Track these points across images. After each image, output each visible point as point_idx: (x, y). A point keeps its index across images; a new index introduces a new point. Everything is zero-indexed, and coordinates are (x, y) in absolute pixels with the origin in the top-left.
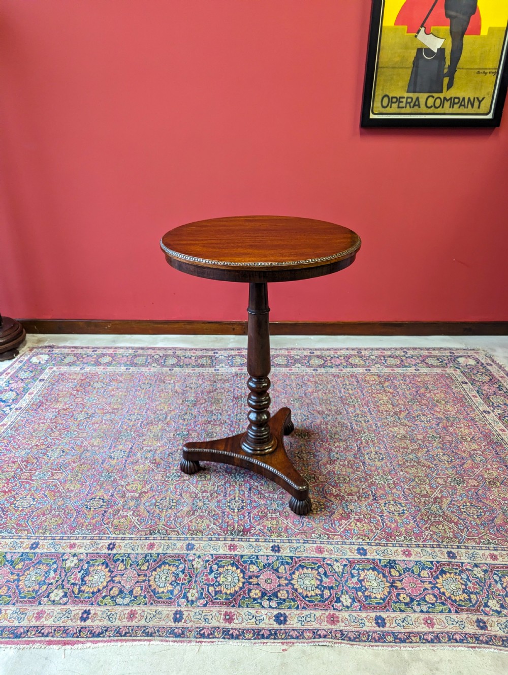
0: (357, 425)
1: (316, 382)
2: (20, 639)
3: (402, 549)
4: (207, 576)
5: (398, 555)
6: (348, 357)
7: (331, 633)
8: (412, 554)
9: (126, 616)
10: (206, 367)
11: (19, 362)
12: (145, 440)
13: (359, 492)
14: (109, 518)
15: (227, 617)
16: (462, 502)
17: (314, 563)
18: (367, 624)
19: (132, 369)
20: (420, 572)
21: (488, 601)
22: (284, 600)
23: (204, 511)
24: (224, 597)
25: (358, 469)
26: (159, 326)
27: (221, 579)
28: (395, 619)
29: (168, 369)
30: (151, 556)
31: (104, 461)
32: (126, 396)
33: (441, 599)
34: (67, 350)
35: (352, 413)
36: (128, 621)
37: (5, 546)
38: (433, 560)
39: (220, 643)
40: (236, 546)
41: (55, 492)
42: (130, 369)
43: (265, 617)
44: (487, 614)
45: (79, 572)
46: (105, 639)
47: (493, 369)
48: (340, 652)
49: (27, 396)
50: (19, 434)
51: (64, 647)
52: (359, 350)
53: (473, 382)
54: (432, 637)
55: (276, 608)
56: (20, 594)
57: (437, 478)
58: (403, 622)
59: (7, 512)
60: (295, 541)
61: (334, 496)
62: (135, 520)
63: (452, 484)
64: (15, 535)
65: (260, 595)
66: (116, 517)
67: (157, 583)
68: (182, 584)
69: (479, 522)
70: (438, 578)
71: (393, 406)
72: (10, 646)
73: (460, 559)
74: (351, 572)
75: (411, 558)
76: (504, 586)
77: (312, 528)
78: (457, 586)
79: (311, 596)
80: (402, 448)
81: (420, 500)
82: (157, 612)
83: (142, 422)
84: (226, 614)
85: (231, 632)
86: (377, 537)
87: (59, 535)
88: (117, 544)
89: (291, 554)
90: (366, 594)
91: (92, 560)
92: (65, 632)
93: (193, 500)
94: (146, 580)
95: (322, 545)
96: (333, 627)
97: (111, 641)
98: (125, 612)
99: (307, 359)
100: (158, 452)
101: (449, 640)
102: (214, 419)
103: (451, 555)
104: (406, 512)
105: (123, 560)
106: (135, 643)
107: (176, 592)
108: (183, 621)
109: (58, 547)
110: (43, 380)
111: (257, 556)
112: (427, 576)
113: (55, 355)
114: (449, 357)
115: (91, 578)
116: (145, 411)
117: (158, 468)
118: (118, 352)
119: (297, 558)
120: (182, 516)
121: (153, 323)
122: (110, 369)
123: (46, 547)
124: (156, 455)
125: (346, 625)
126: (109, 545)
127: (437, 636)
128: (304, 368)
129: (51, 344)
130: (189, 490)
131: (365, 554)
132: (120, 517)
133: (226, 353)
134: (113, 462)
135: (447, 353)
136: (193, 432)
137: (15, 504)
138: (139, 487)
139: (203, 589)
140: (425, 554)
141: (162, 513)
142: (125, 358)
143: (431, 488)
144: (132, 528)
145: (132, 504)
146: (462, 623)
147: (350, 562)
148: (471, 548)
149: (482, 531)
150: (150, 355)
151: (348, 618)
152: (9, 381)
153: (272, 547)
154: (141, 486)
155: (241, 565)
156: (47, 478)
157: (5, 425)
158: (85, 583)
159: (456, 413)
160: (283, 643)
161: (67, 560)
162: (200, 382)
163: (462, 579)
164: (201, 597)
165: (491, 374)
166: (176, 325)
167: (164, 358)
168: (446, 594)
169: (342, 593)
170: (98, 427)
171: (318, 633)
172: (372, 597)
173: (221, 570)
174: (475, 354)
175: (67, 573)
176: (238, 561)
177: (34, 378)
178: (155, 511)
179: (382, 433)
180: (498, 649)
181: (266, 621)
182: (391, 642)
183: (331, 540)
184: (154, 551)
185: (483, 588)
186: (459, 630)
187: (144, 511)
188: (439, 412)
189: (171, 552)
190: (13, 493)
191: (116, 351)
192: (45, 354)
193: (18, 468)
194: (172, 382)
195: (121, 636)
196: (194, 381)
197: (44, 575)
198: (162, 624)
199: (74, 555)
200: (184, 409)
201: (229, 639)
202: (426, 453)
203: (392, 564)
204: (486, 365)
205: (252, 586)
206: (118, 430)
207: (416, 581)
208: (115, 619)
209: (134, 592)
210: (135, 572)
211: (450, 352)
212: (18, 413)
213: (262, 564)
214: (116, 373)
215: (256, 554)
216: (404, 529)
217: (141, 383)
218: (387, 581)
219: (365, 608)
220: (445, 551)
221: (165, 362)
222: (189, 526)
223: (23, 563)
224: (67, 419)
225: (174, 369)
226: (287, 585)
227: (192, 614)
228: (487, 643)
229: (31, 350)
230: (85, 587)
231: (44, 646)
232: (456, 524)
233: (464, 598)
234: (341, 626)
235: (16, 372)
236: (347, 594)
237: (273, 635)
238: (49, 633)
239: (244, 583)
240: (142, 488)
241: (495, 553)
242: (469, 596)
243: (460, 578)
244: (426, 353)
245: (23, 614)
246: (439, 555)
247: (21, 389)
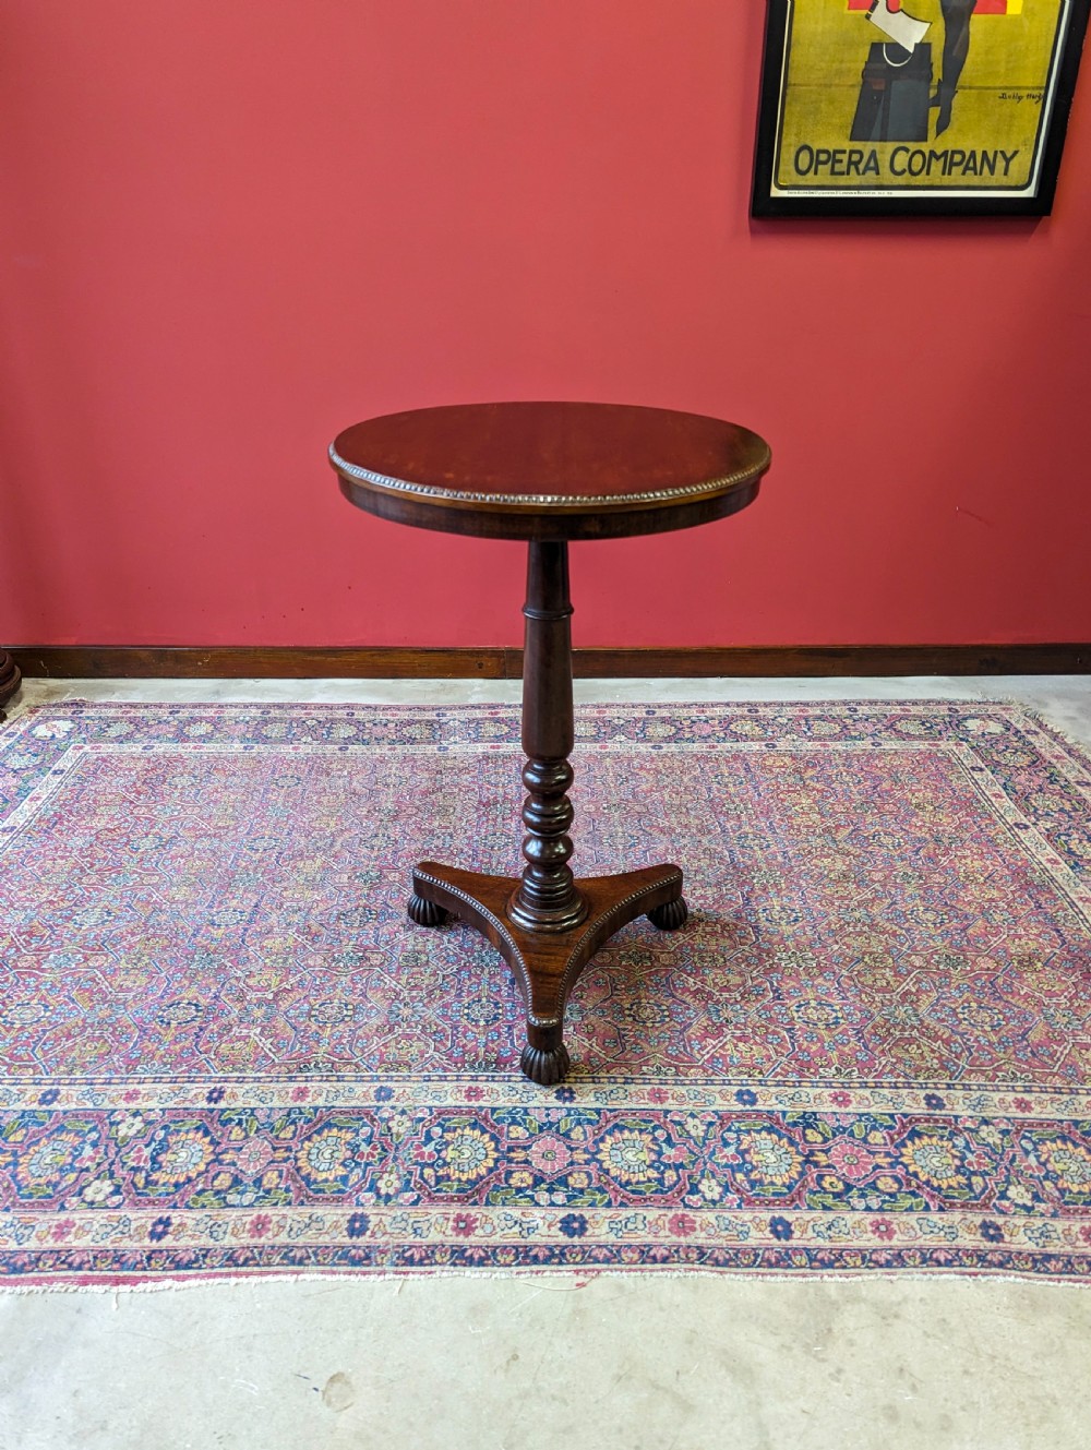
0: (743, 854)
1: (658, 772)
2: (22, 1275)
3: (832, 1090)
4: (419, 1147)
5: (823, 1103)
6: (727, 722)
7: (677, 1252)
8: (850, 1102)
9: (248, 1227)
10: (419, 743)
12: (286, 889)
13: (744, 984)
14: (209, 1042)
15: (462, 1225)
16: (960, 1001)
17: (645, 1121)
18: (753, 1233)
19: (258, 748)
20: (867, 1134)
21: (1007, 1189)
22: (582, 1191)
24: (456, 1187)
25: (744, 941)
26: (317, 658)
27: (449, 1154)
28: (812, 1223)
29: (336, 747)
30: (301, 1113)
31: (197, 930)
32: (244, 802)
33: (909, 1185)
34: (113, 710)
35: (734, 832)
36: (252, 1237)
38: (894, 1112)
39: (445, 1274)
40: (482, 1092)
41: (92, 993)
42: (252, 748)
43: (541, 1224)
44: (1003, 1213)
45: (147, 1146)
46: (201, 1272)
47: (1040, 742)
48: (696, 1287)
49: (25, 805)
50: (9, 880)
51: (115, 1290)
52: (753, 707)
53: (995, 767)
54: (889, 1257)
55: (563, 1206)
56: (19, 1189)
57: (910, 955)
58: (829, 1228)
60: (606, 1080)
61: (691, 993)
62: (266, 1044)
63: (941, 967)
64: (7, 1076)
65: (530, 1181)
66: (226, 1038)
67: (312, 1163)
69: (994, 1039)
70: (905, 1146)
71: (823, 816)
73: (953, 1109)
74: (723, 1136)
75: (850, 1109)
76: (1043, 1160)
77: (641, 1055)
78: (944, 1161)
79: (638, 1182)
81: (874, 998)
82: (313, 1218)
83: (280, 853)
84: (459, 1219)
85: (468, 1253)
86: (778, 1070)
87: (103, 1076)
88: (229, 1091)
89: (599, 1105)
90: (752, 1177)
91: (175, 1122)
92: (118, 1261)
93: (391, 1004)
94: (289, 1158)
95: (663, 1087)
96: (683, 1240)
97: (214, 1276)
98: (245, 1220)
99: (640, 725)
100: (314, 912)
101: (924, 1261)
102: (436, 847)
103: (934, 1102)
104: (843, 1021)
105: (240, 1120)
106: (266, 1279)
107: (353, 1179)
108: (369, 1233)
109: (100, 1098)
110: (62, 771)
111: (526, 1109)
112: (882, 1141)
113: (88, 721)
114: (947, 719)
115: (173, 1157)
116: (286, 830)
117: (314, 942)
118: (226, 715)
119: (611, 1111)
120: (367, 1036)
121: (305, 652)
122: (210, 748)
123: (75, 1100)
124: (311, 917)
125: (710, 1236)
126: (211, 1093)
127: (899, 1254)
128: (632, 743)
129: (78, 699)
130: (382, 984)
131: (754, 1102)
132: (234, 1039)
133: (463, 716)
134: (219, 933)
135: (944, 710)
136: (390, 872)
137: (6, 1016)
138: (275, 981)
139: (410, 1173)
140: (879, 1100)
141: (323, 1030)
142: (242, 726)
143: (898, 974)
144: (260, 1058)
145: (259, 1013)
146: (952, 1230)
147: (721, 1117)
148: (975, 1087)
149: (1001, 1055)
150: (297, 719)
151: (715, 1223)
153: (557, 1092)
154: (279, 979)
155: (492, 1126)
156: (73, 966)
158: (160, 1167)
159: (955, 828)
160: (577, 1272)
161: (119, 1123)
162: (407, 772)
163: (954, 1146)
164: (407, 1188)
165: (1033, 751)
166: (355, 658)
167: (328, 725)
168: (920, 1175)
169: (703, 1176)
170: (184, 864)
171: (652, 1253)
172: (766, 1182)
173: (449, 1136)
174: (1003, 713)
175: (120, 1148)
176: (485, 1119)
177: (41, 769)
178: (308, 1026)
179: (796, 869)
180: (1024, 1277)
181: (543, 1230)
182: (802, 1267)
183: (683, 1078)
184: (306, 1104)
185: (998, 1164)
186: (944, 1243)
187: (285, 1027)
188: (920, 828)
189: (343, 1104)
191: (223, 712)
192: (65, 719)
193: (9, 947)
194: (345, 773)
195: (237, 1265)
196: (394, 771)
197: (71, 1154)
198: (324, 1240)
199: (136, 1114)
200: (372, 827)
201: (464, 1265)
203: (809, 1121)
204: (1024, 733)
205: (513, 1165)
206: (227, 870)
207: (859, 1151)
208: (225, 1233)
209: (265, 1182)
210: (266, 1143)
211: (950, 709)
212: (7, 838)
213: (536, 1124)
214: (223, 756)
215: (524, 1105)
216: (836, 1053)
218: (798, 1153)
219: (751, 1203)
220: (922, 1093)
221: (329, 733)
222: (382, 1055)
223: (24, 1132)
224: (117, 849)
225: (350, 747)
226: (587, 1162)
227: (387, 1220)
228: (1001, 1265)
229: (33, 712)
230: (159, 1174)
231: (73, 1287)
232: (946, 1042)
233: (958, 1183)
234: (699, 1238)
236: (714, 1177)
237: (556, 1256)
238: (82, 1263)
239: (497, 1160)
240: (281, 981)
241: (1027, 1097)
242: (968, 1179)
243: (951, 1145)
244: (897, 710)
245: (27, 1228)
246: (908, 1102)
247: (14, 790)
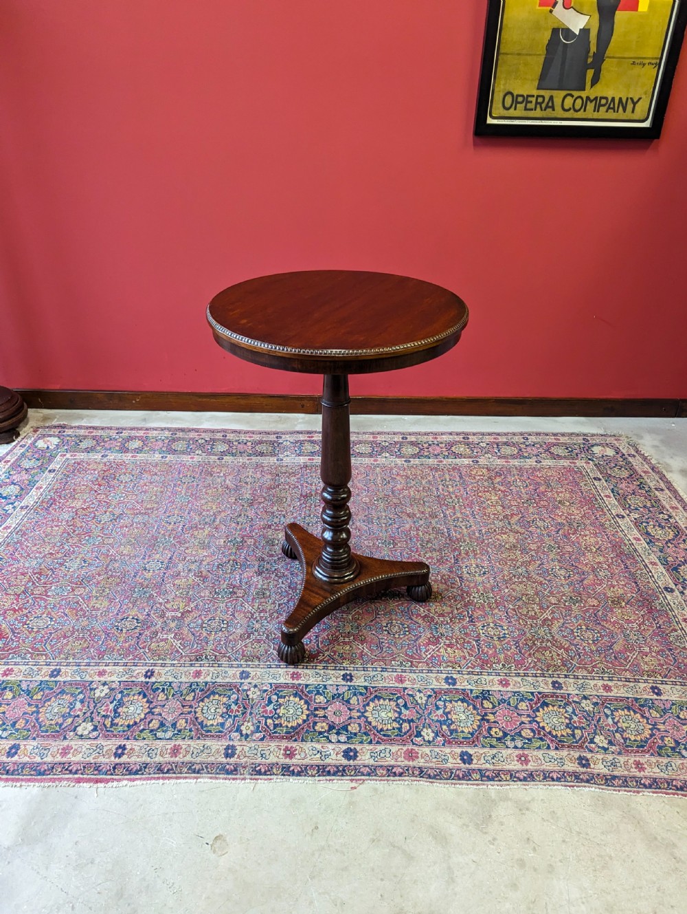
0: (455, 531)
1: (407, 477)
2: (44, 777)
3: (499, 678)
4: (264, 707)
5: (493, 685)
6: (450, 445)
7: (408, 770)
8: (509, 684)
9: (169, 751)
10: (265, 456)
11: (21, 446)
12: (187, 548)
13: (452, 612)
14: (145, 642)
15: (288, 752)
16: (576, 625)
17: (392, 694)
18: (451, 760)
19: (170, 457)
20: (518, 704)
21: (594, 737)
22: (355, 734)
23: (262, 634)
24: (285, 731)
25: (453, 586)
26: (204, 400)
27: (281, 711)
28: (484, 755)
29: (217, 458)
30: (197, 685)
31: (136, 573)
32: (162, 492)
33: (539, 734)
34: (83, 431)
35: (451, 517)
36: (172, 757)
37: (19, 674)
38: (534, 691)
39: (278, 780)
40: (300, 675)
41: (77, 611)
42: (166, 457)
43: (332, 753)
44: (591, 751)
45: (111, 703)
46: (144, 776)
47: (636, 462)
48: (418, 790)
49: (33, 492)
50: (26, 539)
51: (95, 786)
52: (466, 436)
53: (608, 478)
54: (525, 775)
55: (345, 742)
56: (40, 727)
57: (549, 597)
58: (493, 758)
59: (18, 633)
60: (371, 669)
61: (422, 617)
62: (177, 643)
63: (567, 604)
64: (31, 660)
65: (327, 728)
66: (154, 640)
67: (204, 715)
68: (235, 717)
69: (594, 648)
70: (539, 711)
71: (504, 508)
72: (33, 784)
73: (567, 690)
74: (436, 703)
75: (509, 689)
76: (616, 721)
77: (392, 655)
78: (560, 720)
79: (387, 730)
80: (509, 560)
81: (527, 622)
82: (205, 747)
83: (184, 526)
84: (286, 749)
85: (291, 769)
86: (470, 665)
87: (85, 661)
88: (156, 671)
89: (366, 684)
90: (452, 728)
91: (127, 689)
92: (97, 770)
93: (248, 621)
94: (191, 712)
95: (403, 674)
96: (411, 763)
97: (151, 779)
98: (167, 747)
99: (398, 446)
100: (204, 563)
101: (545, 778)
102: (275, 523)
103: (557, 685)
104: (508, 636)
105: (163, 689)
106: (179, 781)
107: (228, 724)
108: (236, 756)
109: (84, 674)
110: (54, 470)
111: (325, 686)
112: (526, 708)
113: (68, 438)
114: (582, 446)
115: (126, 710)
116: (187, 511)
117: (204, 582)
118: (150, 435)
119: (373, 687)
120: (235, 640)
121: (196, 396)
122: (141, 457)
123: (70, 675)
124: (203, 566)
125: (427, 761)
126: (147, 672)
127: (531, 774)
128: (393, 458)
129: (62, 423)
130: (244, 609)
131: (454, 684)
132: (159, 640)
133: (292, 438)
134: (148, 575)
135: (580, 440)
136: (248, 539)
137: (29, 624)
138: (182, 605)
139: (259, 722)
140: (525, 683)
141: (210, 636)
142: (160, 443)
143: (541, 608)
144: (174, 652)
145: (173, 625)
146: (561, 761)
147: (435, 693)
148: (581, 677)
149: (597, 658)
150: (192, 439)
151: (429, 754)
152: (9, 472)
153: (343, 675)
154: (184, 604)
155: (306, 695)
156: (66, 594)
157: (9, 527)
158: (119, 715)
159: (582, 517)
160: (352, 780)
161: (95, 689)
162: (259, 475)
163: (566, 712)
164: (257, 730)
165: (632, 468)
166: (227, 400)
167: (211, 443)
168: (546, 728)
169: (424, 727)
170: (128, 531)
171: (393, 771)
172: (459, 731)
173: (281, 701)
174: (615, 442)
175: (96, 704)
176: (302, 691)
177: (42, 468)
178: (201, 633)
179: (486, 541)
180: (599, 788)
181: (333, 756)
182: (477, 780)
183: (415, 668)
184: (201, 680)
185: (591, 723)
186: (557, 768)
187: (188, 633)
188: (560, 516)
189: (221, 681)
190: (25, 612)
191: (148, 433)
192: (54, 436)
193: (29, 581)
194: (222, 475)
195: (164, 773)
196: (250, 473)
197: (69, 707)
198: (211, 759)
199: (104, 684)
200: (238, 510)
201: (289, 775)
202: (539, 567)
203: (485, 695)
204: (628, 456)
205: (317, 718)
206: (153, 536)
207: (512, 714)
208: (156, 754)
209: (178, 725)
210: (178, 703)
211: (584, 439)
212: (24, 513)
213: (330, 695)
214: (149, 462)
215: (324, 683)
216: (503, 655)
217: (181, 476)
218: (478, 714)
219: (450, 743)
220: (550, 680)
221: (212, 448)
222: (243, 652)
223: (42, 693)
224: (88, 521)
225: (225, 458)
226: (359, 717)
227: (246, 749)
228: (588, 781)
229: (35, 431)
230: (118, 719)
231: (73, 784)
232: (567, 650)
233: (567, 734)
234: (420, 762)
235: (17, 459)
236: (430, 727)
237: (340, 771)
238: (77, 770)
239: (308, 716)
240: (186, 606)
241: (610, 683)
242: (573, 731)
243: (564, 711)
244: (552, 440)
245: (45, 750)
246: (542, 685)
247: (26, 482)
